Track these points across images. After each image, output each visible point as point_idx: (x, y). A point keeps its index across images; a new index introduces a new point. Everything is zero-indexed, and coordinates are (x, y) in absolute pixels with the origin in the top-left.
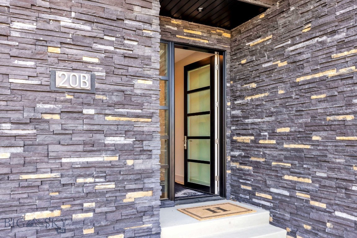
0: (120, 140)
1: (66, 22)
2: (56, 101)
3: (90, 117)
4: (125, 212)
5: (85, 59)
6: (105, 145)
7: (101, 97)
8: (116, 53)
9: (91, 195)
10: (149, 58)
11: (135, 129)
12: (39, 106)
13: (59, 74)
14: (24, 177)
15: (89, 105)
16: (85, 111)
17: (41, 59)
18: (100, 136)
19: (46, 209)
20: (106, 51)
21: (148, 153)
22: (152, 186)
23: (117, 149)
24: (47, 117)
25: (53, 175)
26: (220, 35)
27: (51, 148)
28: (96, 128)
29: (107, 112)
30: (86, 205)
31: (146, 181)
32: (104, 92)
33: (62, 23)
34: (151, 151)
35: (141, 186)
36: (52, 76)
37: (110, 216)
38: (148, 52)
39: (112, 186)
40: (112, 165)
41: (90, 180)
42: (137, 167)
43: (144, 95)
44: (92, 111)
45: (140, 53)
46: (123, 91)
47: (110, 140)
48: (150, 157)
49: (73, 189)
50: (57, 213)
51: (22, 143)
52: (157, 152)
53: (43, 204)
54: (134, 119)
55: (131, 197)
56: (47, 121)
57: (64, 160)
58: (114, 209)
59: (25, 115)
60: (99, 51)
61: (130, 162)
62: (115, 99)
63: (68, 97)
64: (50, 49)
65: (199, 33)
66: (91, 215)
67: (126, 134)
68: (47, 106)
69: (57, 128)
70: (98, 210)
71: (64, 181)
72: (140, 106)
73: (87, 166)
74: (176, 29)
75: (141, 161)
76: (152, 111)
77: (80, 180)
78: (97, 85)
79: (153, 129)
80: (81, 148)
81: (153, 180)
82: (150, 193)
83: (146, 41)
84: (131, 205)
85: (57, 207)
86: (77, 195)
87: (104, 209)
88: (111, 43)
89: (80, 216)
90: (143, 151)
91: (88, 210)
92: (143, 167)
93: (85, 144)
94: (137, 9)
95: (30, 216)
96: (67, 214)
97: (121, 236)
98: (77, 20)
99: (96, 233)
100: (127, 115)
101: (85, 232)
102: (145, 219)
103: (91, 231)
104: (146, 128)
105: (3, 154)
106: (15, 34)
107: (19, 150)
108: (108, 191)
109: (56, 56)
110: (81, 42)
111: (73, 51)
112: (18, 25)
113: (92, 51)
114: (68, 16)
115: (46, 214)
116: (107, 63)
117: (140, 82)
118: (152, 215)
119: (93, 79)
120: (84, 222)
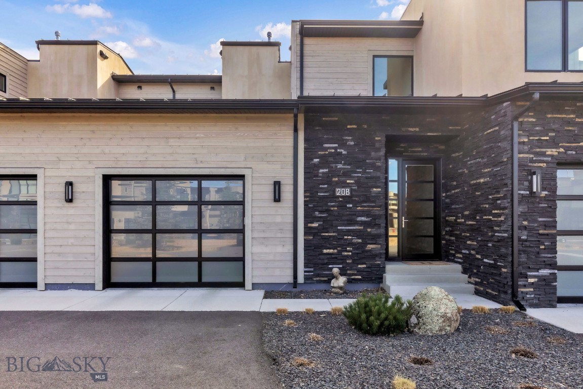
0: (363, 219)
1: (340, 166)
2: (335, 202)
3: (350, 208)
4: (366, 254)
5: (348, 181)
6: (357, 221)
7: (355, 198)
8: (362, 177)
9: (351, 244)
10: (379, 177)
11: (372, 213)
12: (329, 204)
13: (337, 190)
14: (324, 234)
15: (349, 203)
16: (348, 206)
17: (329, 183)
18: (354, 217)
19: (330, 249)
20: (357, 177)
22: (381, 242)
23: (362, 223)
24: (332, 209)
25: (334, 234)
27: (333, 222)
28: (353, 213)
29: (358, 205)
30: (348, 249)
31: (377, 239)
32: (356, 196)
33: (338, 167)
34: (380, 224)
35: (375, 242)
36: (334, 191)
37: (360, 255)
39: (360, 241)
40: (360, 231)
41: (349, 237)
42: (373, 233)
43: (377, 196)
44: (351, 206)
45: (375, 175)
46: (365, 195)
47: (359, 219)
49: (342, 241)
50: (336, 251)
51: (322, 220)
52: (383, 225)
53: (330, 246)
54: (371, 209)
55: (370, 247)
56: (332, 210)
57: (339, 228)
58: (361, 252)
59: (324, 208)
60: (355, 177)
61: (369, 230)
62: (361, 199)
63: (341, 199)
64: (334, 179)
66: (350, 253)
67: (367, 216)
68: (332, 204)
69: (336, 213)
70: (354, 252)
71: (339, 237)
72: (374, 202)
73: (349, 231)
75: (375, 229)
76: (380, 204)
77: (346, 237)
78: (353, 193)
79: (381, 213)
80: (346, 222)
81: (381, 239)
82: (379, 246)
84: (370, 251)
85: (336, 249)
86: (344, 244)
87: (357, 252)
88: (359, 172)
89: (346, 253)
90: (376, 225)
91: (349, 251)
92: (375, 232)
93: (348, 220)
94: (373, 154)
95: (325, 251)
96: (340, 252)
97: (365, 266)
98: (344, 164)
99: (353, 262)
100: (368, 206)
101: (348, 261)
102: (377, 259)
103: (350, 261)
104: (377, 213)
105: (315, 225)
106: (320, 175)
107: (321, 223)
108: (359, 243)
109: (336, 181)
110: (347, 174)
111: (342, 179)
112: (321, 171)
113: (351, 178)
114: (341, 163)
115: (331, 251)
116: (358, 182)
117: (375, 189)
118: (381, 258)
119: (351, 191)
120: (347, 256)
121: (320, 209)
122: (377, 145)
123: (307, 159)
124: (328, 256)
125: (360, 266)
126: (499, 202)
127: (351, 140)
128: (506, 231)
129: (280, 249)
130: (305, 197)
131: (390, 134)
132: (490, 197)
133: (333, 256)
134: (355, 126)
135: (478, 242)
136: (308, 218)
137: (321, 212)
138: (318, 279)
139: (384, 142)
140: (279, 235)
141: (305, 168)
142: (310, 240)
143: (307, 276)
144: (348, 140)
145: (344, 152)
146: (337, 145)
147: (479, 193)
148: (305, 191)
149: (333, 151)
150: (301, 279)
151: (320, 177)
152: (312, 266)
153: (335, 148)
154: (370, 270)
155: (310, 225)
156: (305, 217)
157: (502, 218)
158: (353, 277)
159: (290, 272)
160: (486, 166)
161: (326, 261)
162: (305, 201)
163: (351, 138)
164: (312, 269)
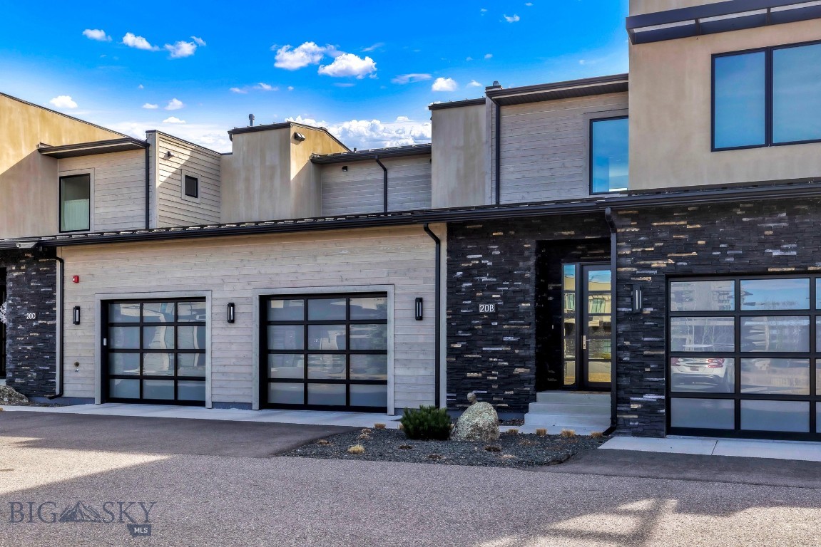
0: (511, 338)
1: (484, 279)
2: (480, 319)
3: (495, 326)
4: (514, 379)
5: (493, 296)
6: (503, 341)
7: (500, 315)
8: (509, 290)
9: (496, 367)
10: (528, 290)
11: (520, 332)
12: (473, 322)
13: (480, 306)
14: (467, 356)
15: (494, 321)
16: (493, 324)
17: (473, 298)
18: (499, 336)
20: (504, 290)
21: (528, 347)
22: (530, 366)
23: (509, 343)
24: (476, 327)
25: (478, 356)
27: (478, 342)
28: (498, 332)
29: (504, 323)
30: (493, 372)
31: (526, 362)
32: (502, 313)
34: (529, 345)
35: (523, 365)
36: (477, 308)
37: (506, 380)
38: (528, 287)
40: (507, 352)
41: (495, 360)
42: (521, 354)
43: (526, 312)
44: (496, 323)
45: (523, 288)
46: (513, 311)
47: (506, 339)
48: (529, 348)
49: (487, 364)
50: (480, 375)
51: (466, 340)
52: (533, 346)
53: (474, 370)
54: (519, 327)
55: (518, 370)
56: (476, 329)
57: (484, 349)
58: (508, 376)
59: (467, 326)
60: (501, 291)
61: (517, 351)
62: (508, 316)
63: (485, 317)
64: (478, 294)
66: (496, 378)
67: (515, 335)
68: (476, 322)
69: (480, 332)
70: (500, 376)
71: (483, 359)
72: (522, 319)
73: (494, 352)
75: (523, 351)
76: (530, 321)
77: (491, 359)
78: (498, 309)
79: (530, 332)
80: (491, 343)
81: (530, 362)
82: (529, 370)
83: (526, 280)
84: (518, 375)
85: (481, 372)
86: (489, 367)
87: (503, 376)
88: (506, 286)
89: (491, 378)
90: (524, 345)
91: (494, 375)
92: (524, 354)
93: (493, 340)
94: (521, 263)
95: (469, 375)
96: (484, 376)
97: (512, 392)
98: (489, 277)
99: (499, 388)
100: (516, 324)
101: (493, 387)
102: (526, 385)
103: (496, 387)
104: (526, 332)
105: (458, 345)
106: (463, 289)
107: (465, 343)
108: (505, 366)
109: (480, 297)
110: (492, 288)
111: (487, 293)
112: (464, 285)
113: (497, 291)
114: (486, 276)
115: (476, 375)
116: (504, 297)
117: (523, 304)
118: (530, 384)
119: (496, 306)
120: (493, 381)
121: (463, 327)
122: (526, 253)
123: (450, 272)
124: (472, 380)
125: (506, 393)
127: (497, 249)
129: (422, 372)
130: (448, 314)
133: (477, 381)
134: (501, 234)
136: (451, 337)
137: (464, 331)
138: (458, 405)
139: (534, 250)
140: (421, 357)
141: (448, 282)
142: (454, 362)
143: (450, 402)
144: (493, 249)
145: (489, 263)
146: (481, 256)
148: (448, 308)
149: (477, 262)
150: (443, 406)
151: (463, 292)
152: (455, 390)
153: (480, 259)
154: (517, 397)
155: (453, 345)
156: (448, 336)
158: (499, 405)
159: (432, 397)
161: (469, 387)
162: (448, 319)
163: (496, 247)
164: (455, 395)
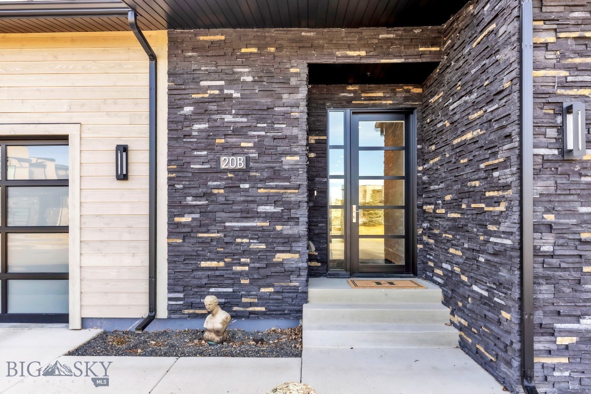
0: (270, 209)
1: (228, 118)
2: (221, 179)
3: (246, 190)
4: (273, 269)
5: (243, 145)
6: (258, 213)
7: (254, 174)
8: (266, 137)
9: (246, 252)
10: (296, 137)
11: (284, 199)
12: (210, 183)
13: (222, 158)
14: (200, 235)
15: (245, 181)
16: (242, 186)
17: (210, 148)
18: (252, 206)
19: (213, 260)
20: (258, 136)
21: (296, 220)
22: (299, 249)
23: (267, 216)
24: (215, 191)
25: (219, 235)
26: (408, 91)
27: (217, 214)
28: (250, 199)
29: (259, 185)
30: (242, 260)
31: (293, 244)
32: (257, 170)
33: (226, 120)
34: (298, 218)
35: (288, 249)
36: (218, 161)
37: (262, 271)
38: (295, 131)
39: (263, 246)
40: (263, 229)
41: (246, 240)
42: (285, 232)
43: (292, 169)
44: (247, 186)
45: (288, 133)
46: (272, 168)
47: (261, 209)
48: (297, 224)
49: (233, 247)
50: (222, 264)
51: (198, 211)
52: (304, 219)
53: (212, 256)
54: (282, 191)
55: (279, 257)
56: (215, 194)
57: (227, 224)
58: (265, 266)
59: (200, 190)
60: (253, 137)
61: (279, 228)
62: (265, 175)
63: (230, 175)
64: (218, 141)
65: (381, 94)
66: (247, 268)
67: (276, 203)
68: (215, 183)
69: (222, 199)
70: (252, 265)
71: (226, 240)
72: (288, 179)
73: (244, 229)
74: (352, 95)
75: (289, 227)
76: (298, 183)
77: (239, 240)
78: (251, 164)
79: (300, 199)
80: (239, 215)
81: (300, 244)
82: (297, 256)
83: (293, 122)
84: (280, 264)
85: (222, 260)
86: (236, 252)
87: (257, 265)
88: (263, 129)
89: (239, 268)
90: (290, 219)
91: (244, 265)
92: (290, 232)
93: (241, 211)
94: (285, 96)
95: (204, 264)
96: (228, 266)
97: (271, 290)
98: (237, 115)
99: (251, 283)
100: (276, 187)
101: (243, 281)
102: (293, 277)
103: (247, 282)
104: (293, 199)
105: (187, 219)
106: (194, 133)
107: (197, 216)
108: (260, 251)
109: (222, 145)
110: (239, 132)
111: (233, 140)
112: (196, 127)
113: (247, 137)
114: (230, 114)
115: (214, 264)
116: (259, 146)
117: (288, 158)
118: (299, 276)
119: (248, 160)
120: (241, 273)
121: (194, 191)
122: (293, 81)
123: (173, 106)
124: (209, 273)
125: (263, 290)
126: (496, 174)
127: (248, 74)
128: (509, 234)
129: (127, 261)
130: (170, 171)
131: (315, 61)
132: (482, 166)
133: (217, 273)
134: (254, 50)
135: (464, 250)
136: (176, 207)
137: (196, 197)
138: (191, 311)
139: (304, 76)
140: (126, 237)
141: (170, 122)
142: (178, 245)
143: (173, 308)
144: (242, 74)
145: (236, 95)
146: (222, 83)
147: (466, 160)
148: (170, 162)
149: (217, 92)
150: (162, 312)
151: (194, 137)
152: (181, 289)
153: (221, 88)
154: (280, 297)
155: (177, 219)
156: (170, 206)
157: (502, 207)
158: (251, 309)
159: (145, 300)
160: (475, 106)
161: (205, 281)
162: (169, 179)
163: (247, 70)
164: (181, 295)
